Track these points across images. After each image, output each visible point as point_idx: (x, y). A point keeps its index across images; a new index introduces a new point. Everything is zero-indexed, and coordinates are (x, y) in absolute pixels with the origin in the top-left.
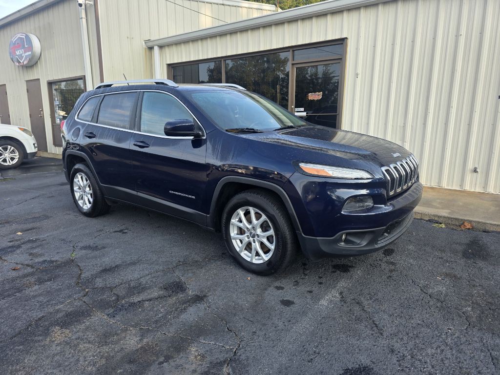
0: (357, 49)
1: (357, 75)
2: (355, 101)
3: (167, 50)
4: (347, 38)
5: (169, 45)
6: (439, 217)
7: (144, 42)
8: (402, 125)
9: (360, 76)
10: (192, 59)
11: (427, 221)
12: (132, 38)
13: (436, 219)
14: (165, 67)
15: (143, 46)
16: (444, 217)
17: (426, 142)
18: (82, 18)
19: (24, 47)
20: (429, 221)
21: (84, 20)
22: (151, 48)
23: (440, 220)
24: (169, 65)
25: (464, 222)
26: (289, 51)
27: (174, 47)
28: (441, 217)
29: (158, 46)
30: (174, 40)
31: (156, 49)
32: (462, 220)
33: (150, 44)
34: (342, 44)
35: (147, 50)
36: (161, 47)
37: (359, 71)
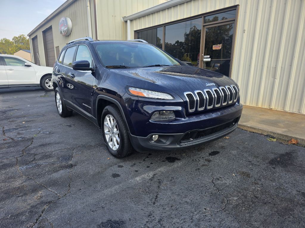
0: (245, 12)
1: (244, 31)
2: (242, 50)
3: (134, 22)
4: (238, 5)
5: (135, 19)
6: (274, 133)
7: (122, 18)
8: (275, 66)
9: (246, 32)
10: (147, 27)
11: (265, 136)
12: (115, 16)
13: (272, 135)
14: (133, 32)
15: (121, 21)
16: (278, 134)
17: (291, 79)
18: (88, 6)
19: (64, 25)
20: (267, 136)
21: (89, 8)
22: (126, 22)
23: (275, 136)
24: (135, 31)
25: (292, 139)
26: (202, 17)
27: (138, 20)
28: (275, 133)
29: (130, 20)
30: (137, 15)
31: (129, 21)
32: (290, 137)
33: (125, 19)
34: (236, 9)
35: (124, 23)
36: (131, 21)
37: (246, 28)
